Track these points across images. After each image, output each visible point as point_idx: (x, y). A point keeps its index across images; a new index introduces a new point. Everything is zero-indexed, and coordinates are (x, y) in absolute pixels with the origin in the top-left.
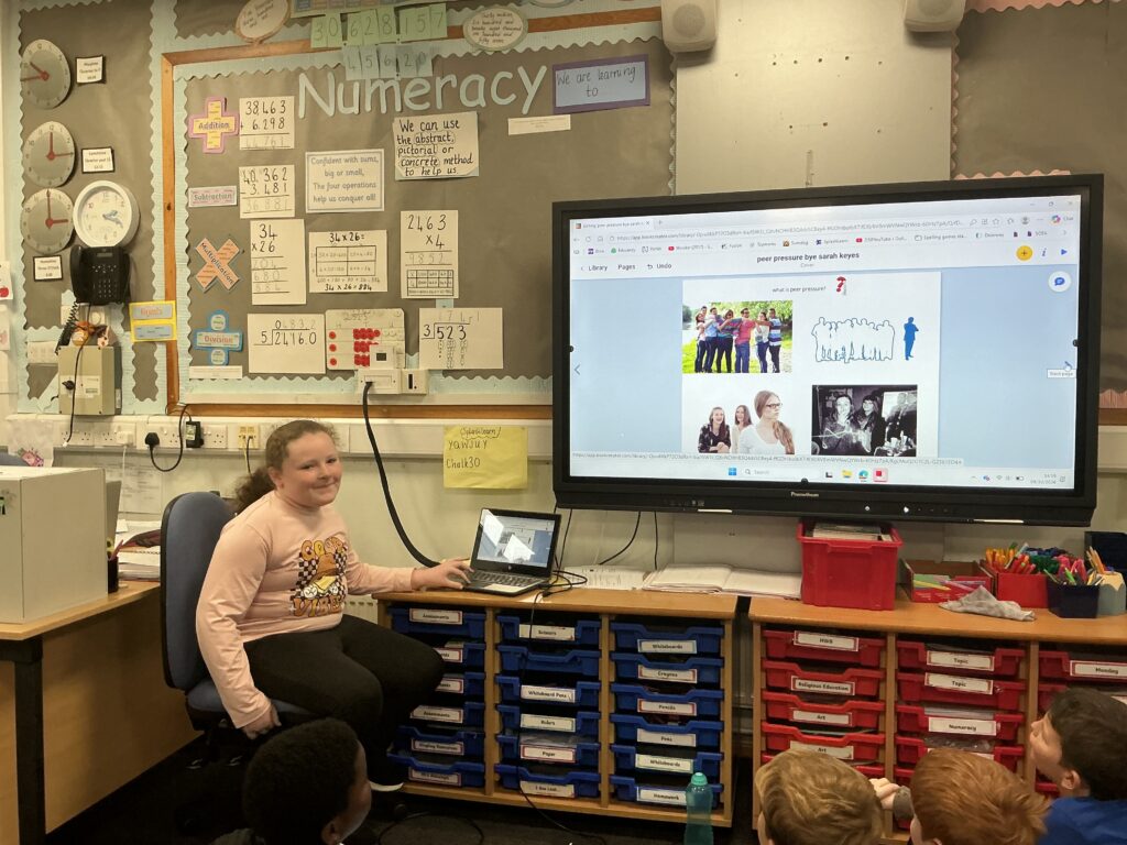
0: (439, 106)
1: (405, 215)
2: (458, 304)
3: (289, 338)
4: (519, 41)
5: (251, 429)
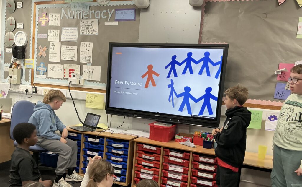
0: (90, 18)
1: (81, 43)
2: (92, 65)
3: (56, 70)
4: (108, 3)
5: (47, 90)
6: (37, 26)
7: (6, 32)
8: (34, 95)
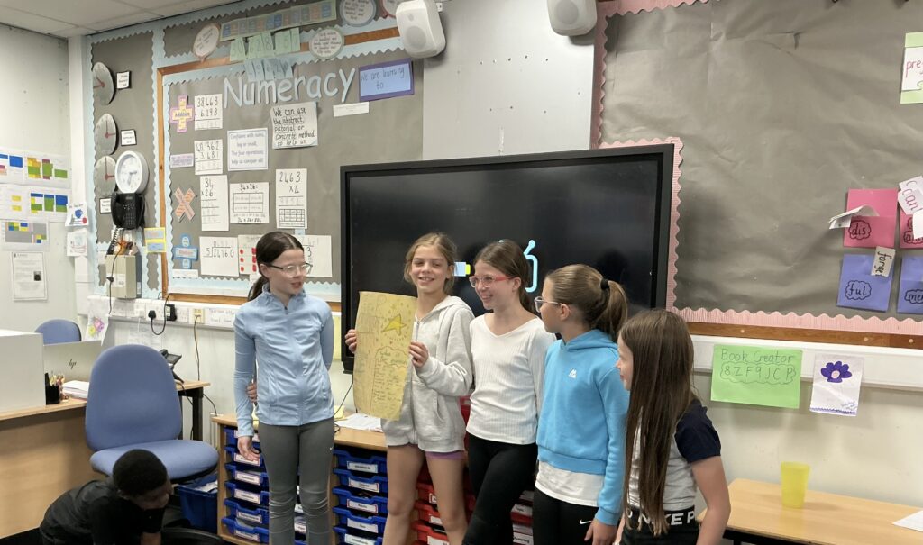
1: (278, 171)
2: (307, 232)
3: (220, 253)
4: (339, 52)
5: (199, 310)
6: (167, 134)
7: (97, 158)
8: (169, 325)
